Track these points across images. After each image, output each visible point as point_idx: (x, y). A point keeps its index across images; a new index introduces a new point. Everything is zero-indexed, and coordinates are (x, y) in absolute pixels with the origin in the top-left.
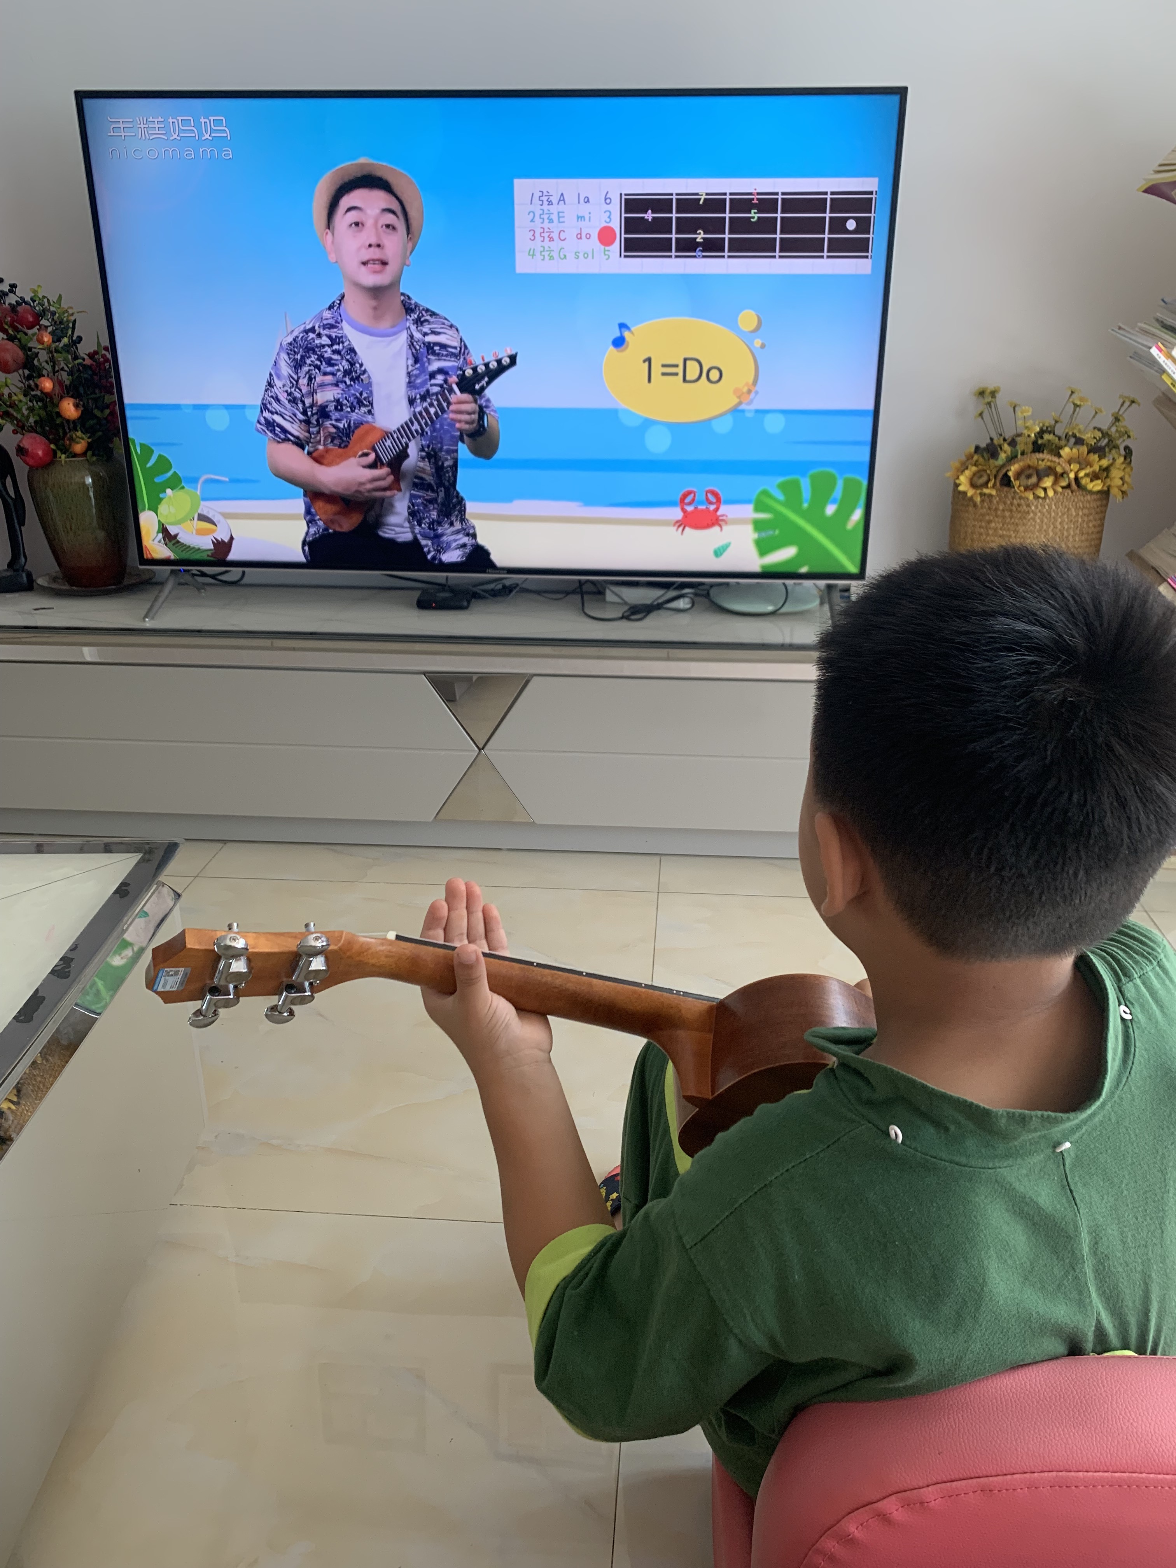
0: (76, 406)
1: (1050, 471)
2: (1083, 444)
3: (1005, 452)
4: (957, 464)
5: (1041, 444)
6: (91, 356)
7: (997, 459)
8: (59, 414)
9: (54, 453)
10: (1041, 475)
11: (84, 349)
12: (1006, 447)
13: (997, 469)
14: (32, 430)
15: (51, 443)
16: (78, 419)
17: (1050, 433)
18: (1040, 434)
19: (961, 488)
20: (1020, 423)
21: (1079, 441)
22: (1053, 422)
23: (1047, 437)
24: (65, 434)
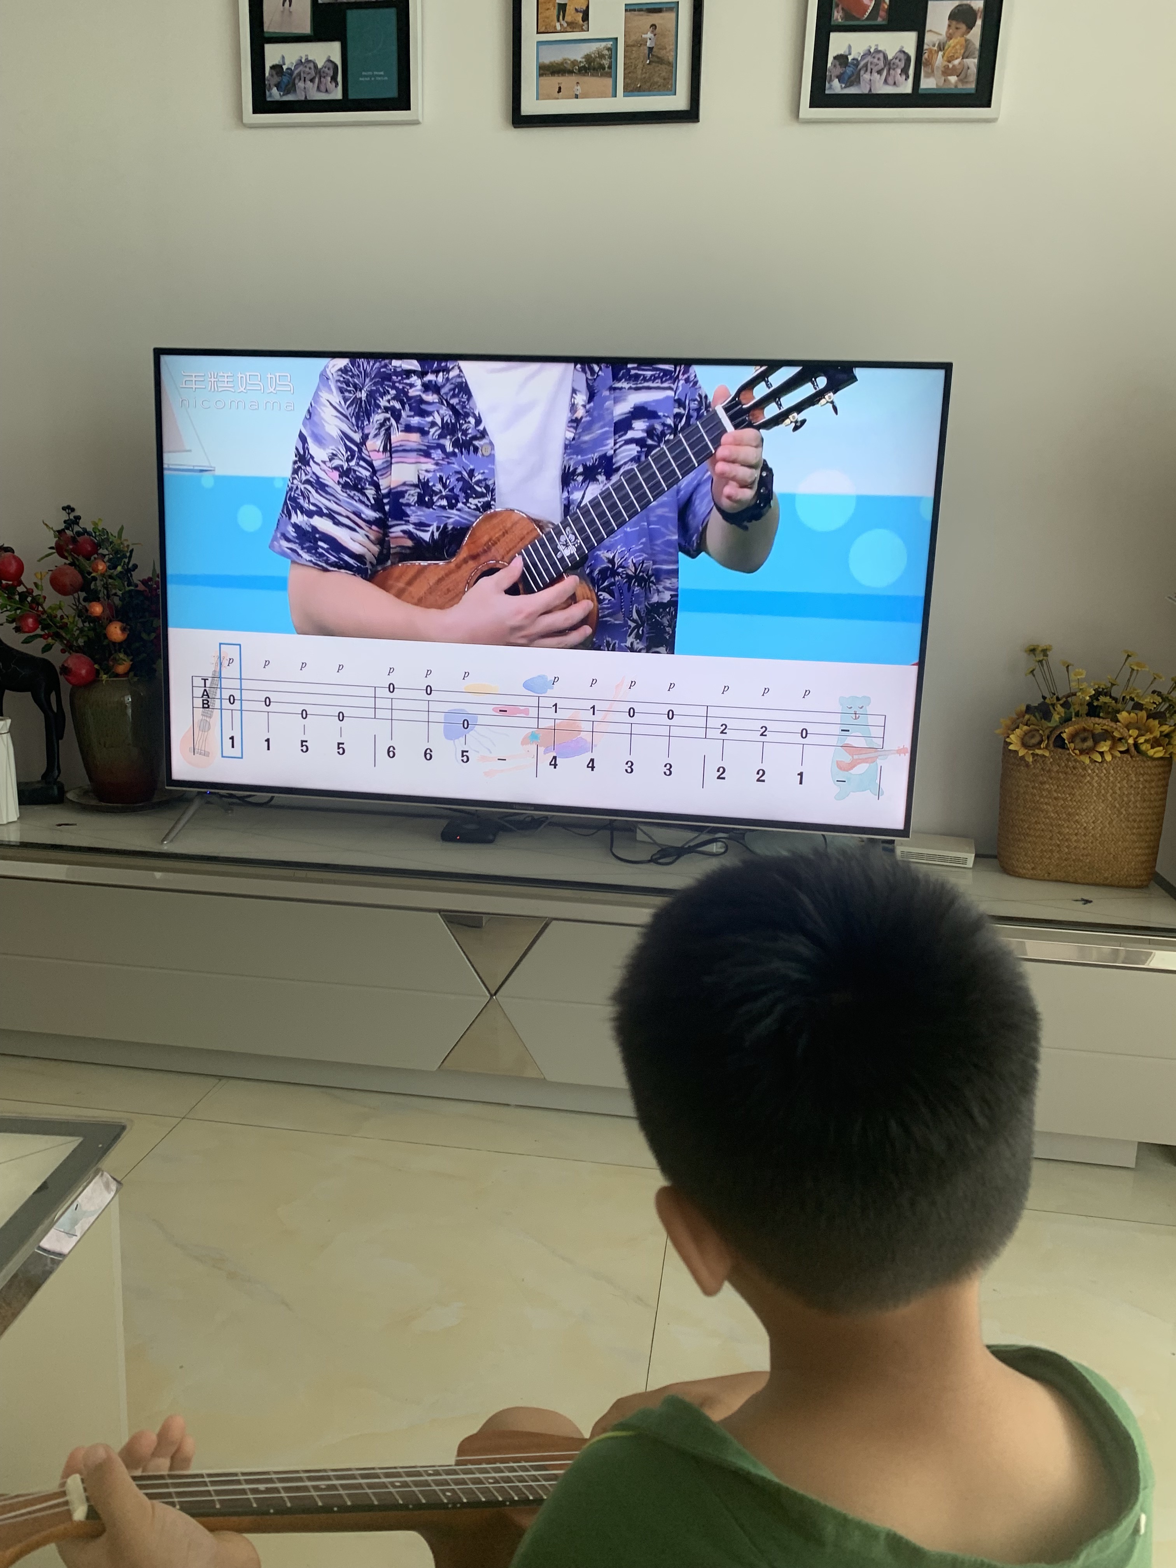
0: (123, 630)
1: (1106, 735)
2: (1141, 710)
3: (1058, 714)
4: (1009, 722)
5: (1097, 706)
6: (144, 582)
7: (1050, 721)
8: (105, 636)
9: (97, 672)
10: (1098, 739)
11: (137, 576)
12: (1059, 708)
13: (1051, 729)
14: (79, 649)
15: (96, 664)
16: (125, 640)
17: (1106, 694)
18: (1095, 697)
19: (1011, 747)
20: (1073, 684)
21: (1138, 707)
22: (1109, 685)
23: (1102, 699)
24: (111, 654)
